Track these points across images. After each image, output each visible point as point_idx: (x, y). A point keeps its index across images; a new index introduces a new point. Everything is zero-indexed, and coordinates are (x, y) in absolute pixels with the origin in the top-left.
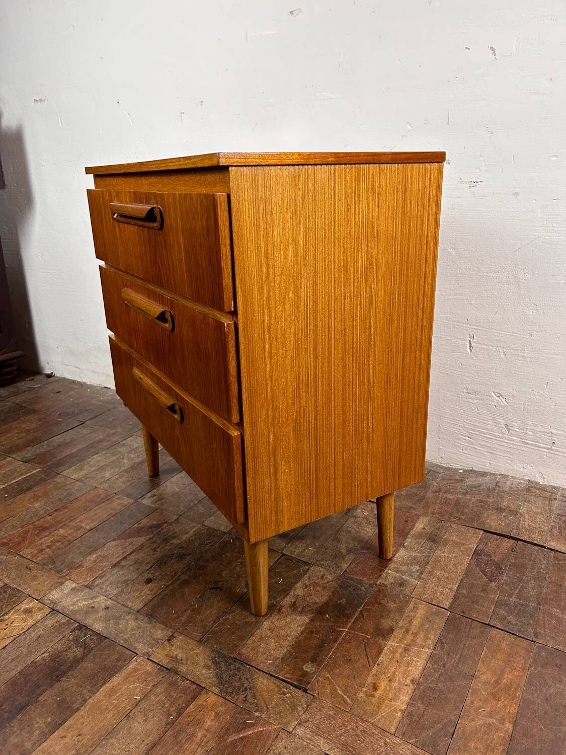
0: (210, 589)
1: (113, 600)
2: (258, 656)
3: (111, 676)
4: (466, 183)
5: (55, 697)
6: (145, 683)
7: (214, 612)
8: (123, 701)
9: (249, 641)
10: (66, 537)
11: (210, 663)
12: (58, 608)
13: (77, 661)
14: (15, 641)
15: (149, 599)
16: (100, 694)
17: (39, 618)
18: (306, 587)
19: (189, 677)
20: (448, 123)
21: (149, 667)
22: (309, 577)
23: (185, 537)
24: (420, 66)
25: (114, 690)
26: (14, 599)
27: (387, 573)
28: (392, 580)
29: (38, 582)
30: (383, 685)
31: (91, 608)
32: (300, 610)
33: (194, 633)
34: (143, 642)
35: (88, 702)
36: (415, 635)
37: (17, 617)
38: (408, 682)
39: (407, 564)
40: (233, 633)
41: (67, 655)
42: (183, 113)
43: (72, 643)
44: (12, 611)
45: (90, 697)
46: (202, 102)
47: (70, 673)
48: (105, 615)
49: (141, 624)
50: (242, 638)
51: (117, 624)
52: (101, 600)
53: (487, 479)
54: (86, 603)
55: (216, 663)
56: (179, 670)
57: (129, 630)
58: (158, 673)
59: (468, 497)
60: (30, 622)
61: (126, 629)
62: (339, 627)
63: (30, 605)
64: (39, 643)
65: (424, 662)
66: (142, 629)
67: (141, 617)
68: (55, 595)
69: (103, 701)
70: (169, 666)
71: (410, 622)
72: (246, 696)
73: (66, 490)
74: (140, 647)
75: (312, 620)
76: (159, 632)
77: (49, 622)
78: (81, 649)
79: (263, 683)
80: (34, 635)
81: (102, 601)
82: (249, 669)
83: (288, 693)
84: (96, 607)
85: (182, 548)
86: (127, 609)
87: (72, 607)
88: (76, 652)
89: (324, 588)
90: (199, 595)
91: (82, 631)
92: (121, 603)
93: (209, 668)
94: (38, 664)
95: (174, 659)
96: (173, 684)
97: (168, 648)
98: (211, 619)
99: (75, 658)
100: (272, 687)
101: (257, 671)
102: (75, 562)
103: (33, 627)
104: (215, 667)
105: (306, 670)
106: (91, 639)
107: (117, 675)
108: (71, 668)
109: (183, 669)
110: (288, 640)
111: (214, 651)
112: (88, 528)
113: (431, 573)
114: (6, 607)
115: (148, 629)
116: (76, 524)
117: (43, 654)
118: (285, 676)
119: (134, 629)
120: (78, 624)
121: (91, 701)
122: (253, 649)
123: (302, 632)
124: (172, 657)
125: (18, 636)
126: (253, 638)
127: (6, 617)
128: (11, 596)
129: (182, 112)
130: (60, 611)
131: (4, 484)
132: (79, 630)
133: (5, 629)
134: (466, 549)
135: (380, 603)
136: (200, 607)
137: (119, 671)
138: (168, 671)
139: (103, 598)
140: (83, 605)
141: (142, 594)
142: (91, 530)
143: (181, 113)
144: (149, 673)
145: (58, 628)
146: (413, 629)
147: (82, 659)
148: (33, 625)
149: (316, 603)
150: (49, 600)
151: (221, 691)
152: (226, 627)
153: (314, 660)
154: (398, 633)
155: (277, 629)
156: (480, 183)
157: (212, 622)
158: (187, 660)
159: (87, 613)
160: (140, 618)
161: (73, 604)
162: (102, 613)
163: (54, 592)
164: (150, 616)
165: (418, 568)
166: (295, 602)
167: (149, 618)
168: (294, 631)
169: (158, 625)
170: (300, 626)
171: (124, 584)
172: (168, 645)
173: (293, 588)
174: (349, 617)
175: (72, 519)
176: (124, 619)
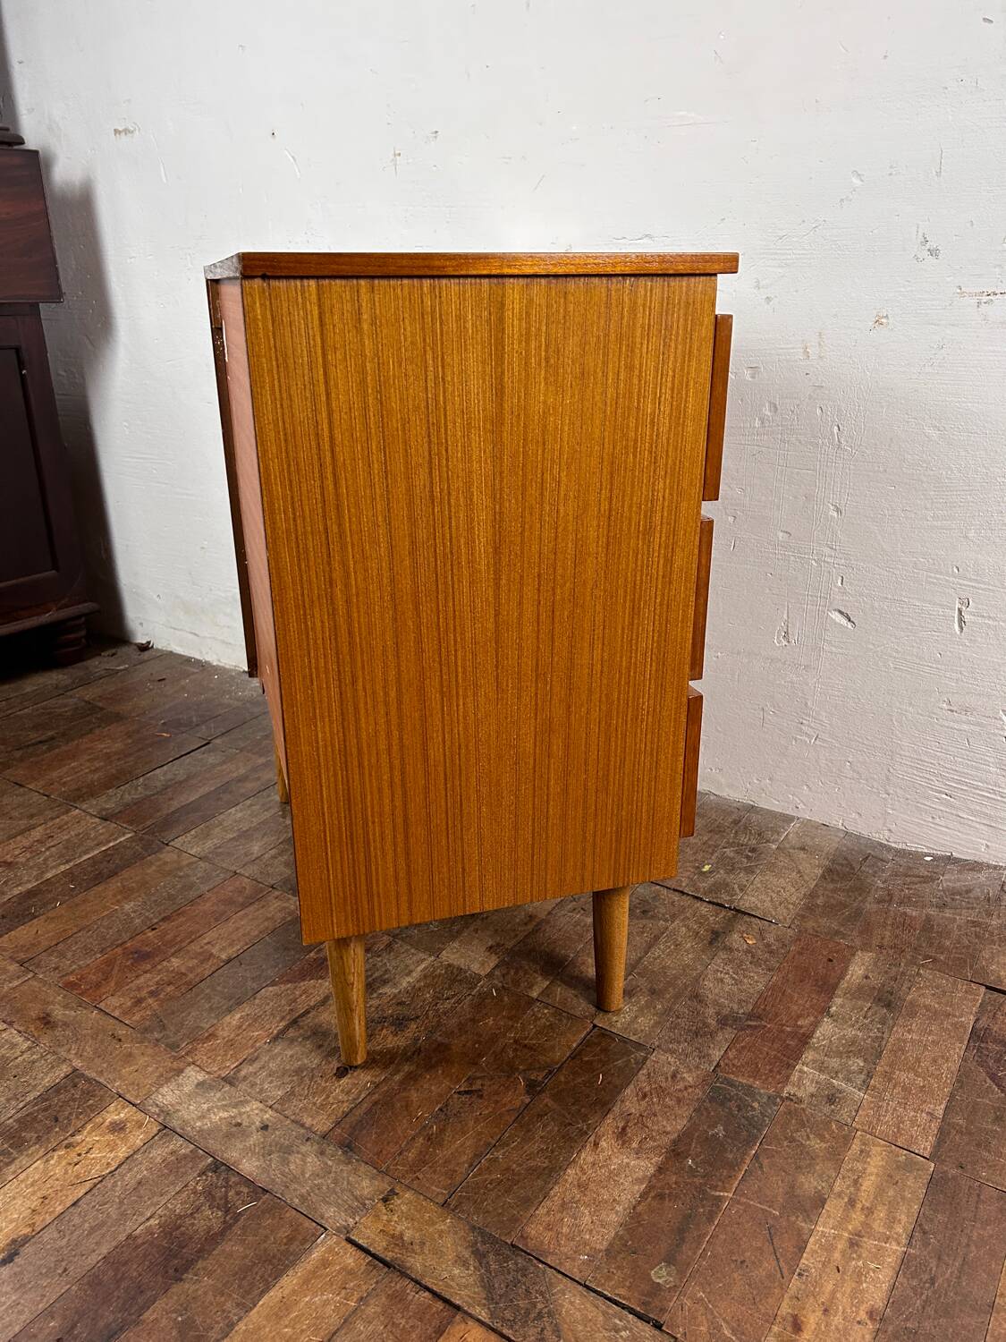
0: (459, 1093)
1: (276, 1111)
2: (559, 1245)
3: (278, 1276)
4: (970, 295)
5: (174, 1315)
6: (344, 1292)
7: (468, 1144)
8: (302, 1331)
9: (542, 1211)
10: (184, 974)
11: (467, 1254)
12: (175, 1123)
13: (213, 1239)
14: (95, 1191)
15: (343, 1112)
16: (258, 1312)
17: (139, 1143)
18: (645, 1096)
19: (428, 1281)
20: (938, 174)
21: (351, 1258)
22: (649, 1074)
23: (405, 982)
24: (885, 57)
25: (285, 1305)
26: (91, 1102)
27: (801, 1071)
28: (812, 1089)
29: (137, 1067)
30: (812, 1319)
31: (235, 1126)
32: (634, 1145)
33: (434, 1188)
34: (338, 1206)
35: (237, 1328)
36: (869, 1211)
37: (97, 1138)
38: (863, 1316)
39: (839, 1054)
40: (508, 1191)
41: (193, 1224)
42: (399, 154)
43: (202, 1198)
44: (89, 1127)
45: (240, 1319)
46: (436, 132)
47: (200, 1264)
48: (263, 1143)
49: (330, 1163)
50: (527, 1202)
51: (285, 1162)
52: (252, 1110)
53: (982, 877)
54: (226, 1115)
55: (480, 1256)
56: (408, 1265)
57: (307, 1176)
58: (367, 1273)
59: (948, 914)
60: (122, 1152)
61: (303, 1173)
62: (715, 1188)
63: (122, 1115)
64: (141, 1197)
65: (890, 1273)
66: (333, 1175)
67: (330, 1150)
68: (167, 1096)
69: (264, 1327)
70: (388, 1256)
71: (856, 1182)
72: (542, 1330)
73: (180, 877)
74: (333, 1215)
75: (660, 1170)
76: (366, 1183)
77: (159, 1153)
78: (220, 1213)
79: (572, 1305)
80: (130, 1179)
81: (256, 1112)
82: (544, 1272)
83: (625, 1329)
84: (244, 1124)
85: (401, 1003)
86: (303, 1131)
87: (198, 1124)
88: (210, 1219)
89: (679, 1101)
90: (439, 1106)
91: (220, 1174)
92: (293, 1117)
93: (465, 1264)
94: (140, 1241)
95: (397, 1240)
96: (397, 1298)
97: (385, 1218)
98: (465, 1158)
99: (208, 1232)
100: (592, 1313)
101: (560, 1276)
102: (203, 1028)
103: (128, 1161)
104: (477, 1264)
105: (658, 1281)
106: (238, 1193)
107: (290, 1272)
108: (201, 1253)
109: (416, 1263)
110: (617, 1212)
111: (473, 1228)
112: (224, 957)
113: (888, 1077)
114: (77, 1118)
115: (345, 1175)
116: (202, 947)
117: (148, 1219)
118: (617, 1292)
119: (318, 1175)
120: (211, 1159)
121: (241, 1326)
122: (549, 1228)
123: (644, 1195)
124: (393, 1236)
125: (100, 1179)
126: (548, 1203)
127: (78, 1138)
128: (88, 1094)
129: (397, 152)
130: (178, 1130)
131: (67, 862)
132: (215, 1172)
133: (76, 1165)
134: (955, 1025)
135: (792, 1140)
136: (442, 1131)
137: (293, 1263)
138: (386, 1269)
139: (256, 1105)
140: (221, 1119)
141: (331, 1100)
142: (229, 961)
143: (395, 155)
144: (351, 1273)
145: (175, 1166)
146: (865, 1199)
147: (222, 1233)
148: (127, 1158)
149: (667, 1133)
150: (157, 1105)
151: (492, 1315)
152: (493, 1177)
153: (670, 1260)
154: (833, 1207)
155: (592, 1186)
156: (999, 296)
157: (466, 1165)
158: (423, 1244)
159: (229, 1136)
160: (328, 1152)
161: (202, 1117)
162: (256, 1138)
163: (164, 1090)
164: (348, 1147)
165: (862, 1064)
166: (624, 1129)
167: (345, 1153)
168: (627, 1192)
169: (363, 1168)
170: (638, 1181)
171: (295, 1078)
172: (384, 1211)
173: (619, 1098)
174: (733, 1166)
175: (193, 937)
176: (298, 1153)
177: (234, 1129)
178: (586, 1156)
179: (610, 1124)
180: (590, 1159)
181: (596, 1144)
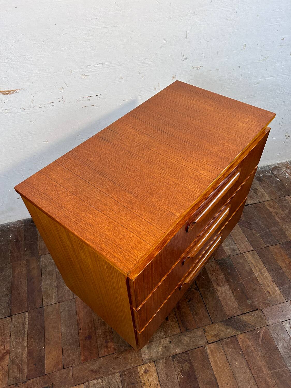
0: (189, 302)
1: (168, 337)
2: (233, 311)
3: (208, 360)
5: (204, 384)
6: (220, 351)
7: (202, 309)
8: (223, 363)
9: (225, 309)
10: (106, 332)
11: (226, 327)
12: (155, 359)
13: (192, 367)
14: (161, 385)
15: (178, 325)
16: (214, 368)
17: (155, 369)
18: (212, 274)
19: (227, 336)
21: (213, 346)
22: (208, 270)
25: (215, 362)
26: (134, 373)
27: (225, 249)
28: (230, 251)
29: (130, 358)
30: (269, 289)
31: (165, 347)
32: (222, 285)
33: (208, 322)
34: (200, 340)
35: (215, 374)
36: (257, 266)
37: (146, 377)
38: (272, 283)
39: (227, 241)
40: (217, 311)
41: (185, 369)
43: (180, 364)
44: (141, 377)
45: (213, 372)
47: (196, 373)
48: (174, 345)
49: (189, 336)
50: (222, 310)
51: (182, 343)
52: (164, 342)
54: (161, 348)
55: (227, 325)
56: (222, 337)
57: (189, 341)
58: (218, 345)
60: (155, 374)
61: (188, 342)
62: (239, 281)
63: (143, 369)
64: (170, 376)
65: (268, 273)
66: (192, 337)
67: (186, 333)
68: (145, 356)
69: (218, 369)
70: (218, 339)
71: (251, 263)
72: (248, 326)
73: (63, 312)
74: (202, 343)
75: (229, 285)
76: (198, 332)
77: (161, 366)
78: (186, 363)
79: (246, 318)
80: (164, 376)
81: (165, 341)
82: (237, 318)
83: (254, 314)
84: (166, 345)
86: (177, 335)
87: (159, 354)
88: (186, 365)
89: (217, 270)
90: (189, 308)
91: (176, 357)
92: (172, 335)
93: (228, 328)
94: (182, 382)
95: (215, 336)
96: (227, 343)
97: (209, 334)
98: (205, 312)
99: (189, 367)
100: (249, 317)
101: (239, 316)
103: (158, 374)
104: (229, 327)
105: (250, 303)
106: (184, 356)
107: (209, 358)
108: (194, 371)
109: (222, 336)
110: (233, 298)
111: (221, 322)
113: (236, 240)
114: (136, 379)
115: (194, 335)
116: (99, 322)
117: (177, 377)
118: (248, 310)
119: (190, 340)
120: (171, 357)
121: (215, 373)
122: (229, 310)
123: (232, 292)
124: (214, 336)
125: (159, 382)
126: (224, 307)
127: (143, 381)
128: (130, 373)
130: (157, 359)
132: (175, 358)
133: (151, 385)
135: (238, 263)
136: (195, 311)
137: (208, 356)
138: (220, 341)
139: (163, 340)
140: (161, 349)
141: (173, 325)
144: (216, 348)
145: (167, 365)
146: (255, 265)
147: (191, 364)
148: (157, 374)
149: (223, 278)
150: (147, 360)
151: (240, 331)
152: (212, 311)
153: (248, 299)
154: (254, 270)
155: (225, 297)
157: (207, 313)
158: (219, 332)
159: (167, 350)
160: (186, 334)
161: (158, 353)
162: (172, 345)
163: (143, 356)
164: (187, 330)
165: (231, 240)
166: (217, 283)
167: (188, 331)
168: (230, 293)
169: (194, 331)
170: (229, 290)
171: (161, 328)
172: (207, 334)
173: (210, 278)
174: (237, 275)
175: (93, 322)
176: (182, 340)
177: (166, 348)
178: (219, 294)
179: (215, 285)
180: (220, 293)
181: (217, 290)
